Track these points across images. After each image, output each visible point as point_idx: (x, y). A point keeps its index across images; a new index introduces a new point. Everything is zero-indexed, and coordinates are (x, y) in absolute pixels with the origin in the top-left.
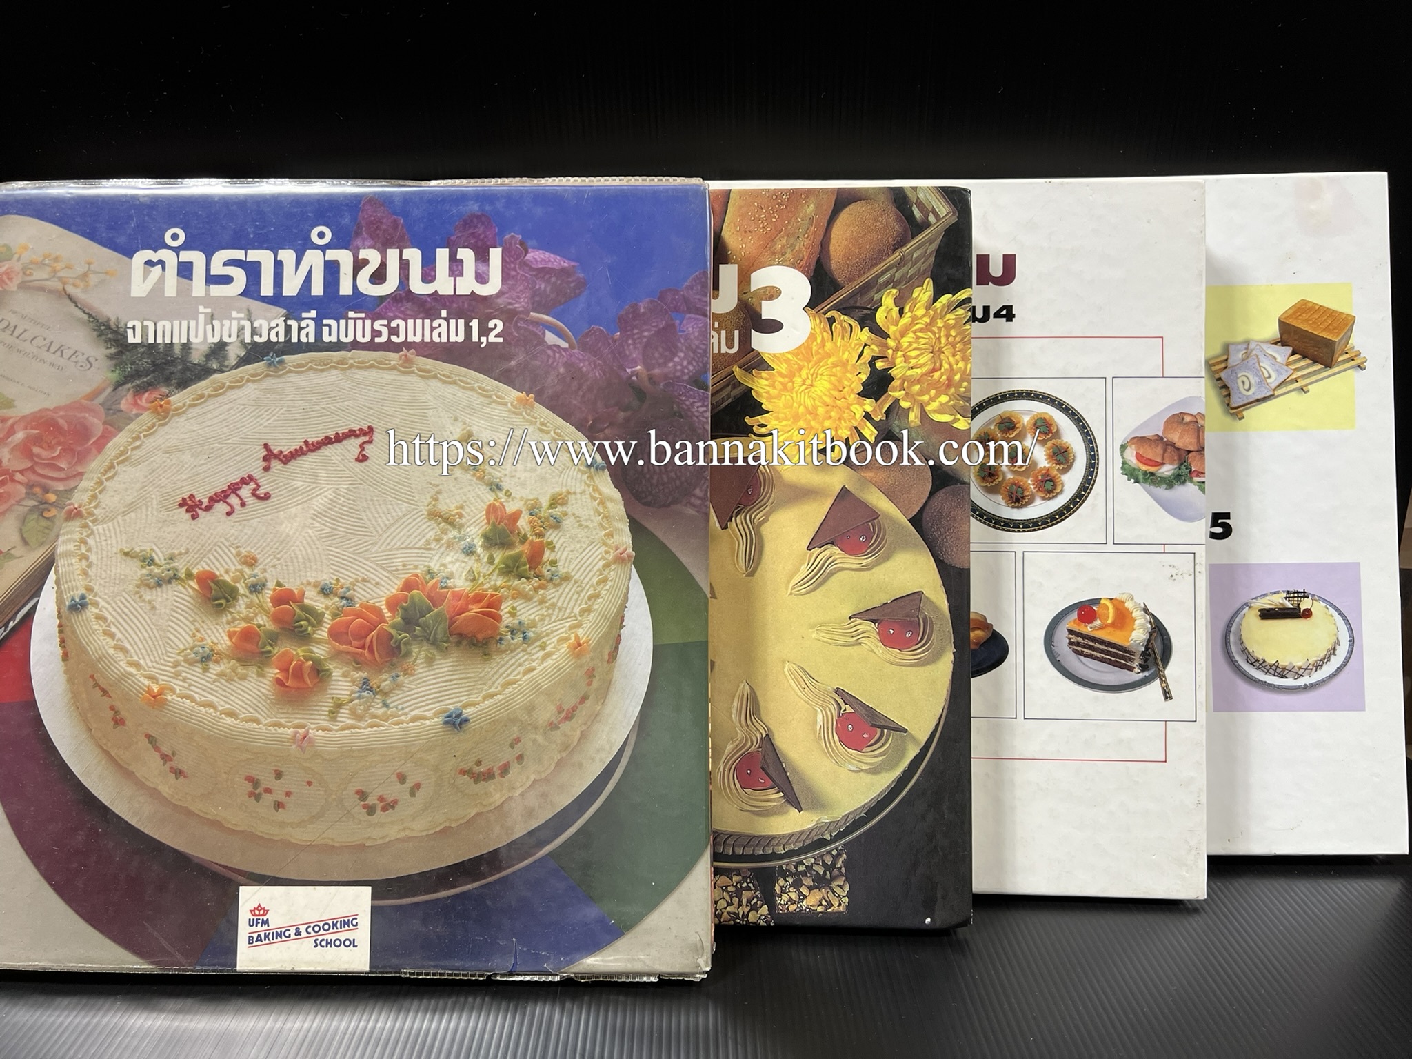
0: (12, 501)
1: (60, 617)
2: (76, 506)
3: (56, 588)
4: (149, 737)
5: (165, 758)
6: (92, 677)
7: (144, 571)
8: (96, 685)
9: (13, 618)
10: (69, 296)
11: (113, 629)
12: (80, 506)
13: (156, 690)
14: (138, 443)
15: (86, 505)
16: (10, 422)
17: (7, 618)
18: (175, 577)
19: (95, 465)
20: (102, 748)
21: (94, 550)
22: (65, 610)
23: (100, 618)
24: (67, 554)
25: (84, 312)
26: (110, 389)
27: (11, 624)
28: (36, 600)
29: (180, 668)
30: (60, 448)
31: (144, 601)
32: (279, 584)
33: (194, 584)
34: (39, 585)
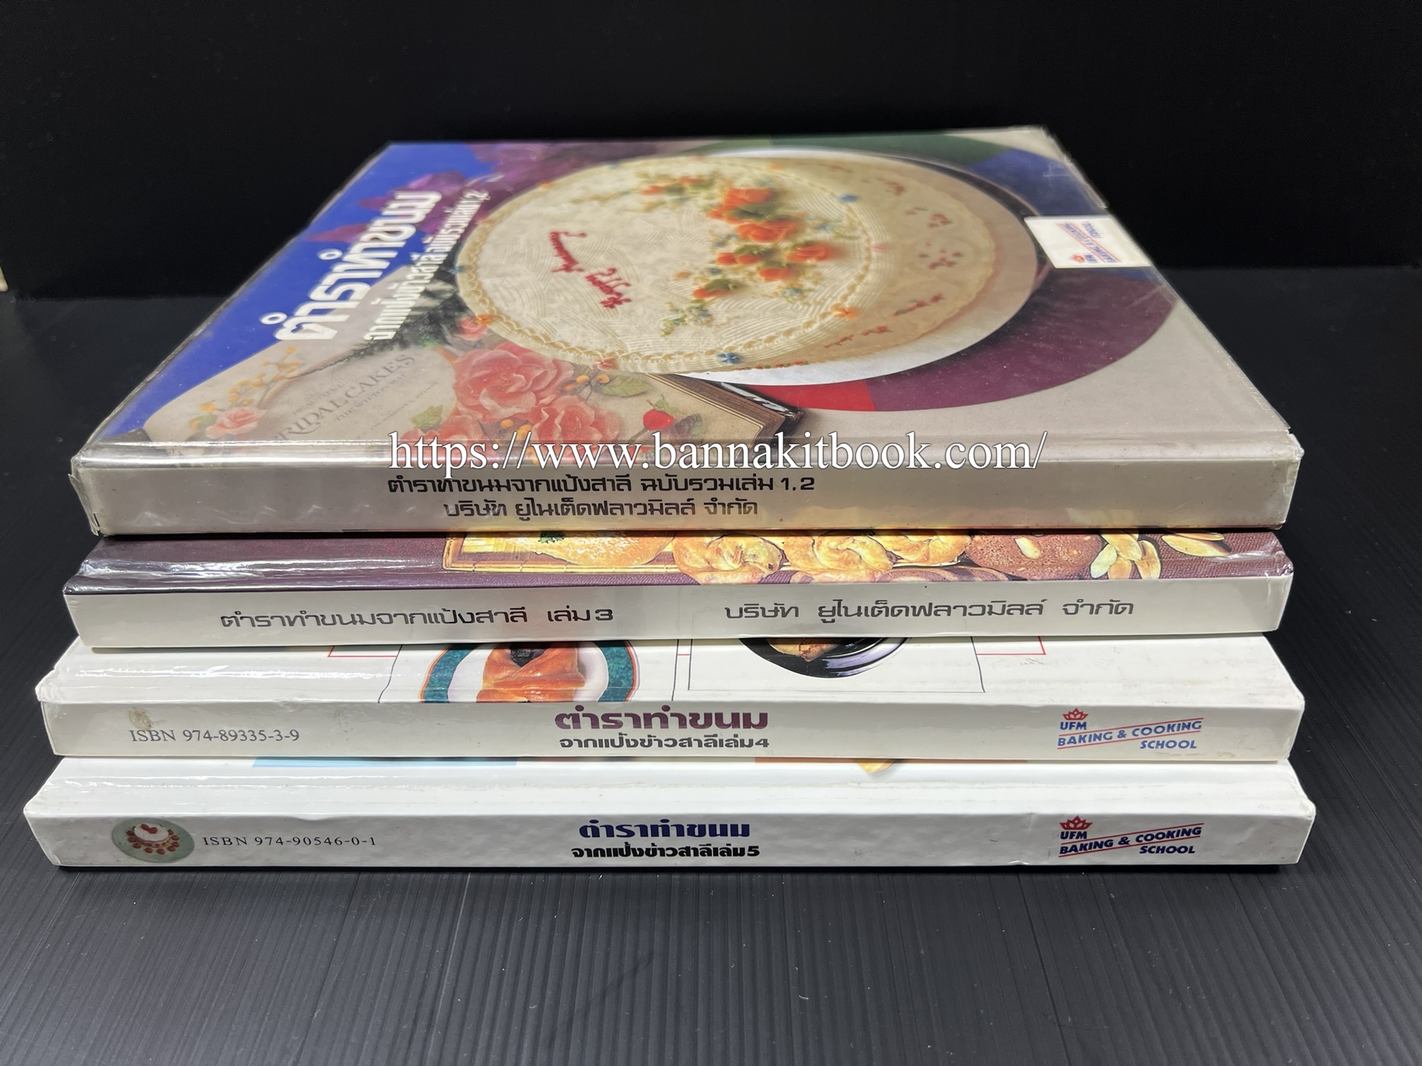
0: (582, 404)
1: (749, 368)
2: (599, 363)
3: (709, 372)
4: (897, 314)
5: (921, 304)
6: (827, 347)
7: (691, 324)
8: (837, 344)
9: (751, 400)
10: (303, 375)
11: (764, 337)
12: (600, 361)
13: (838, 313)
14: (527, 331)
15: (599, 358)
16: (462, 409)
17: (751, 403)
18: (700, 308)
19: (547, 353)
20: (919, 338)
21: (660, 351)
22: (737, 366)
23: (750, 345)
24: (661, 366)
25: (331, 365)
26: (448, 347)
27: (758, 399)
28: (723, 384)
29: (811, 302)
30: (514, 375)
31: (728, 323)
32: (713, 262)
33: (707, 299)
34: (703, 382)
